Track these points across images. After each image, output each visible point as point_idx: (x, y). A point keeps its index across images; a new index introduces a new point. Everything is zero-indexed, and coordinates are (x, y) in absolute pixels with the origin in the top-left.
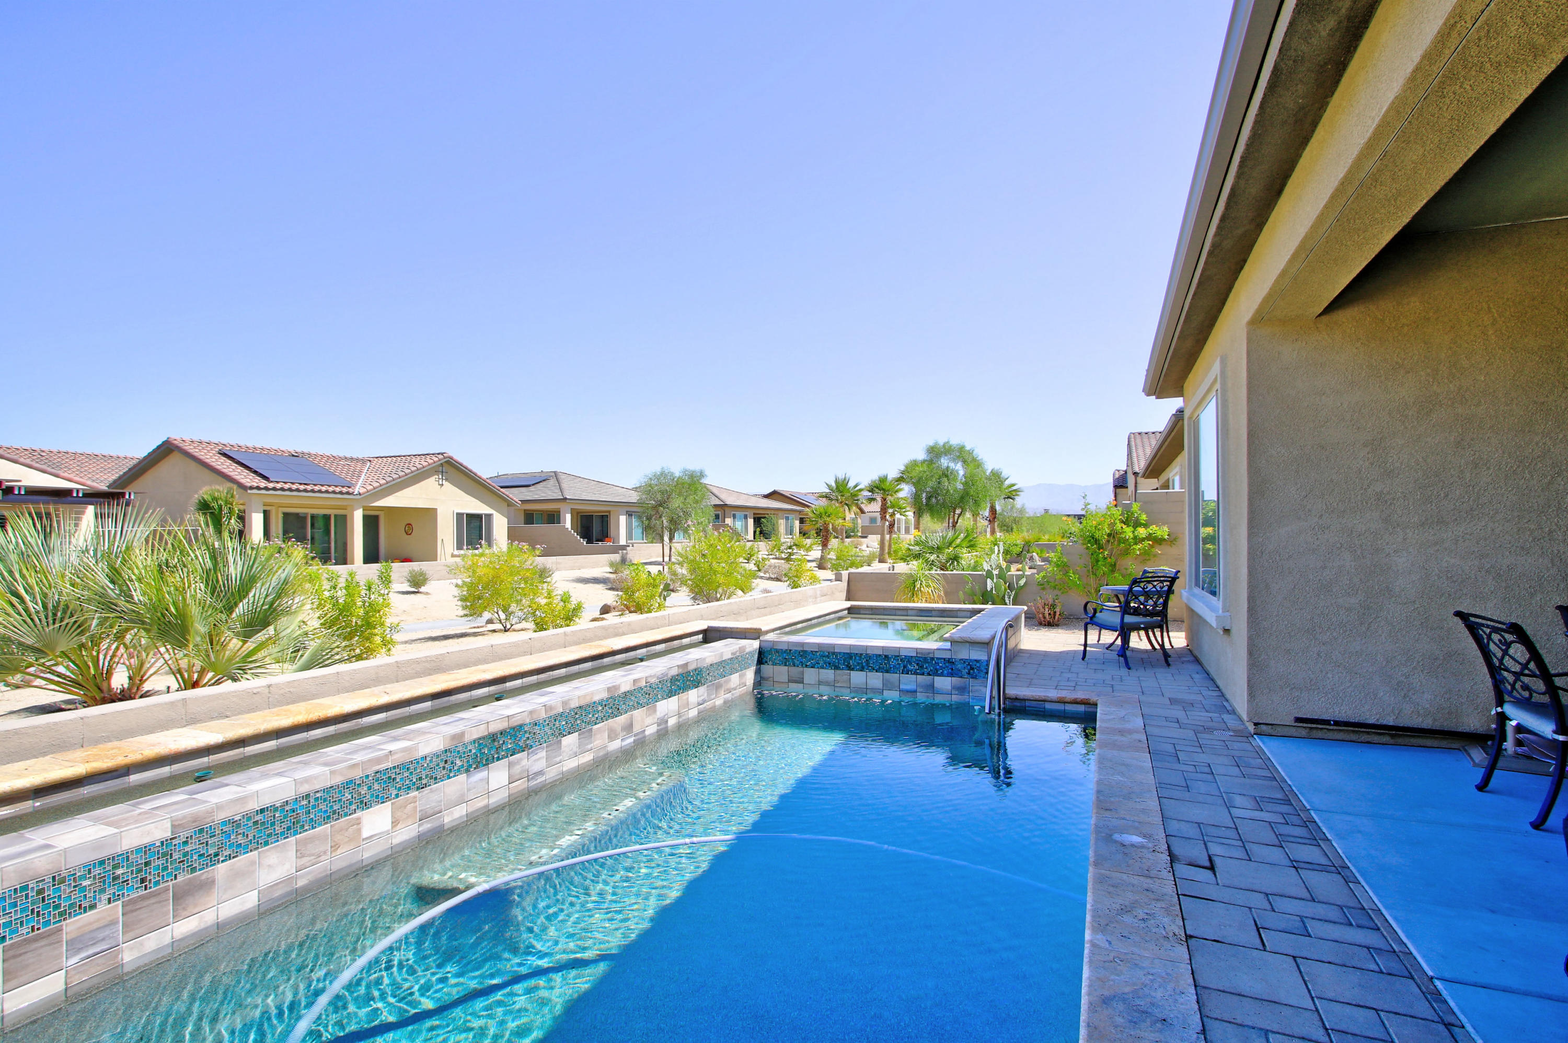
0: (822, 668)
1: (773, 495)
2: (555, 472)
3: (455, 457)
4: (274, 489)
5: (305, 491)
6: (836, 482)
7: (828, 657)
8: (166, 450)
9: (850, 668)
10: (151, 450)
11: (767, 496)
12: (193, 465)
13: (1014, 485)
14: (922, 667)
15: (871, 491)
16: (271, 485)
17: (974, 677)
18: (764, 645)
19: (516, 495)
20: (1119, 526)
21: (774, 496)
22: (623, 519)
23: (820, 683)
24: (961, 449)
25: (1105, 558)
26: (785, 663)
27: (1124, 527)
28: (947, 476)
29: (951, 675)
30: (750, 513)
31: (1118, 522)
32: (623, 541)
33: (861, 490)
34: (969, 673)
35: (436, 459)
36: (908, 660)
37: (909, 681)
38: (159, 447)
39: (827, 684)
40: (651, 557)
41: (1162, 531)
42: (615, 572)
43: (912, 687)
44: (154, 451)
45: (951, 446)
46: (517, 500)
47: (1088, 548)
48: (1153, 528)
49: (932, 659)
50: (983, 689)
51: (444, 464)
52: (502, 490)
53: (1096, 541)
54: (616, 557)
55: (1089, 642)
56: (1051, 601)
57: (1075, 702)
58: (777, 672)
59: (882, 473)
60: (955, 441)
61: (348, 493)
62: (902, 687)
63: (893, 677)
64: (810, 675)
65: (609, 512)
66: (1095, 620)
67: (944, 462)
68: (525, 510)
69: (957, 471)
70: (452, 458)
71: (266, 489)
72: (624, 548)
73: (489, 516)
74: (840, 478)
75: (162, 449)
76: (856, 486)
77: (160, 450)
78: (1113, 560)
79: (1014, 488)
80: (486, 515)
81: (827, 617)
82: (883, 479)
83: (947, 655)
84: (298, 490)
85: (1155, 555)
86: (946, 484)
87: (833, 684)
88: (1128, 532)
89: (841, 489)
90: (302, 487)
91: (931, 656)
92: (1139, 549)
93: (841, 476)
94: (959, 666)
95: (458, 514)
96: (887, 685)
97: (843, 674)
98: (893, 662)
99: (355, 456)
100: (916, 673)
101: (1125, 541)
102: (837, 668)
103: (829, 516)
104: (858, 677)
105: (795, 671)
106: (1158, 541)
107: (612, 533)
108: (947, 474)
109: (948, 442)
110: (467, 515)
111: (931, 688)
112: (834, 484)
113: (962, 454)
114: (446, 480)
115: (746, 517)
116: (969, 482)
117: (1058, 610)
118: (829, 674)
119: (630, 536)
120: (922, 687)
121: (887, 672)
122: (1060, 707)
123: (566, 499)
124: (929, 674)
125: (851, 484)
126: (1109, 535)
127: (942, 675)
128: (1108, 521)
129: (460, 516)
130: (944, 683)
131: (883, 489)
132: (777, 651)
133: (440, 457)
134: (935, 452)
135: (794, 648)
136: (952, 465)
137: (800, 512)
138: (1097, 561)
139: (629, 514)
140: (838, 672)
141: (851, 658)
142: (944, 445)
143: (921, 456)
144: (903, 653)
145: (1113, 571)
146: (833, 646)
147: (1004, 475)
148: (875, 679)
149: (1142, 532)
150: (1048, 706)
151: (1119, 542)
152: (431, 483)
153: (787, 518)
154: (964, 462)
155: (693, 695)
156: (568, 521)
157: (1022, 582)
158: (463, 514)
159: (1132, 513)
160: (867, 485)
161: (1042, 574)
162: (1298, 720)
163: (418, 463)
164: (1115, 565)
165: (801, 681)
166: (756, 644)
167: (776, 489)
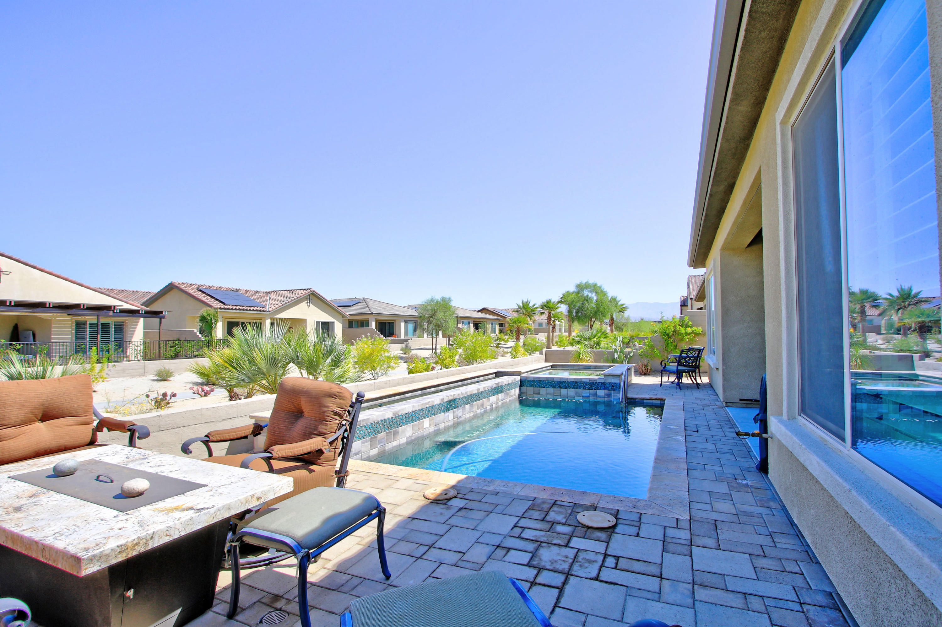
0: (548, 387)
2: (363, 298)
3: (316, 291)
4: (228, 309)
5: (243, 310)
6: (523, 303)
7: (551, 383)
8: (170, 288)
9: (560, 387)
10: (161, 288)
11: (480, 311)
12: (184, 295)
13: (623, 305)
14: (592, 386)
15: (542, 308)
16: (227, 307)
17: (614, 390)
18: (522, 378)
19: (347, 311)
20: (678, 327)
21: (484, 311)
22: (402, 324)
23: (547, 394)
24: (595, 285)
25: (672, 343)
26: (532, 386)
27: (681, 327)
28: (587, 300)
29: (604, 389)
30: (471, 321)
31: (677, 325)
32: (402, 337)
33: (537, 308)
34: (612, 388)
35: (307, 292)
36: (586, 383)
37: (586, 392)
38: (166, 287)
39: (550, 394)
40: (421, 345)
41: (699, 330)
42: (405, 354)
43: (588, 395)
44: (164, 289)
45: (589, 284)
46: (347, 314)
47: (663, 338)
48: (694, 328)
49: (596, 383)
50: (618, 395)
51: (311, 295)
52: (340, 308)
53: (667, 335)
54: (403, 345)
55: (663, 381)
56: (646, 363)
57: (656, 399)
58: (530, 390)
59: (548, 298)
60: (591, 282)
61: (263, 311)
62: (583, 395)
63: (579, 391)
64: (543, 391)
65: (395, 320)
66: (665, 368)
67: (586, 293)
68: (348, 320)
69: (593, 298)
70: (315, 292)
71: (224, 309)
72: (406, 340)
74: (525, 301)
75: (168, 288)
76: (534, 305)
77: (167, 288)
78: (675, 344)
79: (624, 306)
80: (331, 322)
81: (544, 369)
82: (549, 302)
83: (602, 381)
84: (239, 309)
85: (696, 341)
86: (587, 305)
87: (553, 395)
88: (683, 330)
89: (525, 307)
90: (241, 308)
91: (596, 381)
92: (688, 338)
93: (525, 300)
94: (608, 386)
95: (317, 322)
96: (577, 394)
97: (557, 390)
98: (579, 385)
99: (262, 291)
100: (589, 389)
101: (681, 334)
102: (555, 387)
103: (520, 322)
104: (564, 391)
105: (536, 389)
106: (697, 334)
107: (396, 332)
108: (587, 299)
109: (588, 282)
110: (322, 322)
111: (596, 395)
112: (521, 305)
113: (596, 289)
114: (311, 303)
115: (469, 323)
116: (599, 303)
117: (649, 367)
118: (551, 390)
119: (406, 334)
120: (592, 394)
121: (577, 388)
122: (650, 401)
123: (372, 313)
124: (595, 389)
125: (531, 305)
126: (673, 332)
127: (600, 389)
128: (673, 325)
129: (318, 322)
130: (601, 393)
131: (549, 307)
132: (528, 381)
133: (309, 291)
134: (581, 288)
135: (536, 380)
136: (590, 295)
137: (499, 320)
138: (668, 344)
139: (406, 322)
140: (555, 389)
141: (561, 383)
142: (586, 283)
143: (572, 289)
144: (583, 381)
145: (675, 349)
146: (553, 378)
147: (618, 299)
148: (571, 392)
149: (689, 330)
150: (645, 401)
151: (678, 335)
152: (304, 304)
153: (492, 324)
154: (597, 292)
155: (501, 396)
156: (373, 325)
157: (632, 354)
158: (319, 322)
159: (684, 321)
160: (540, 305)
161: (641, 350)
162: (741, 400)
163: (298, 294)
164: (676, 346)
165: (539, 394)
166: (518, 378)
167: (485, 307)
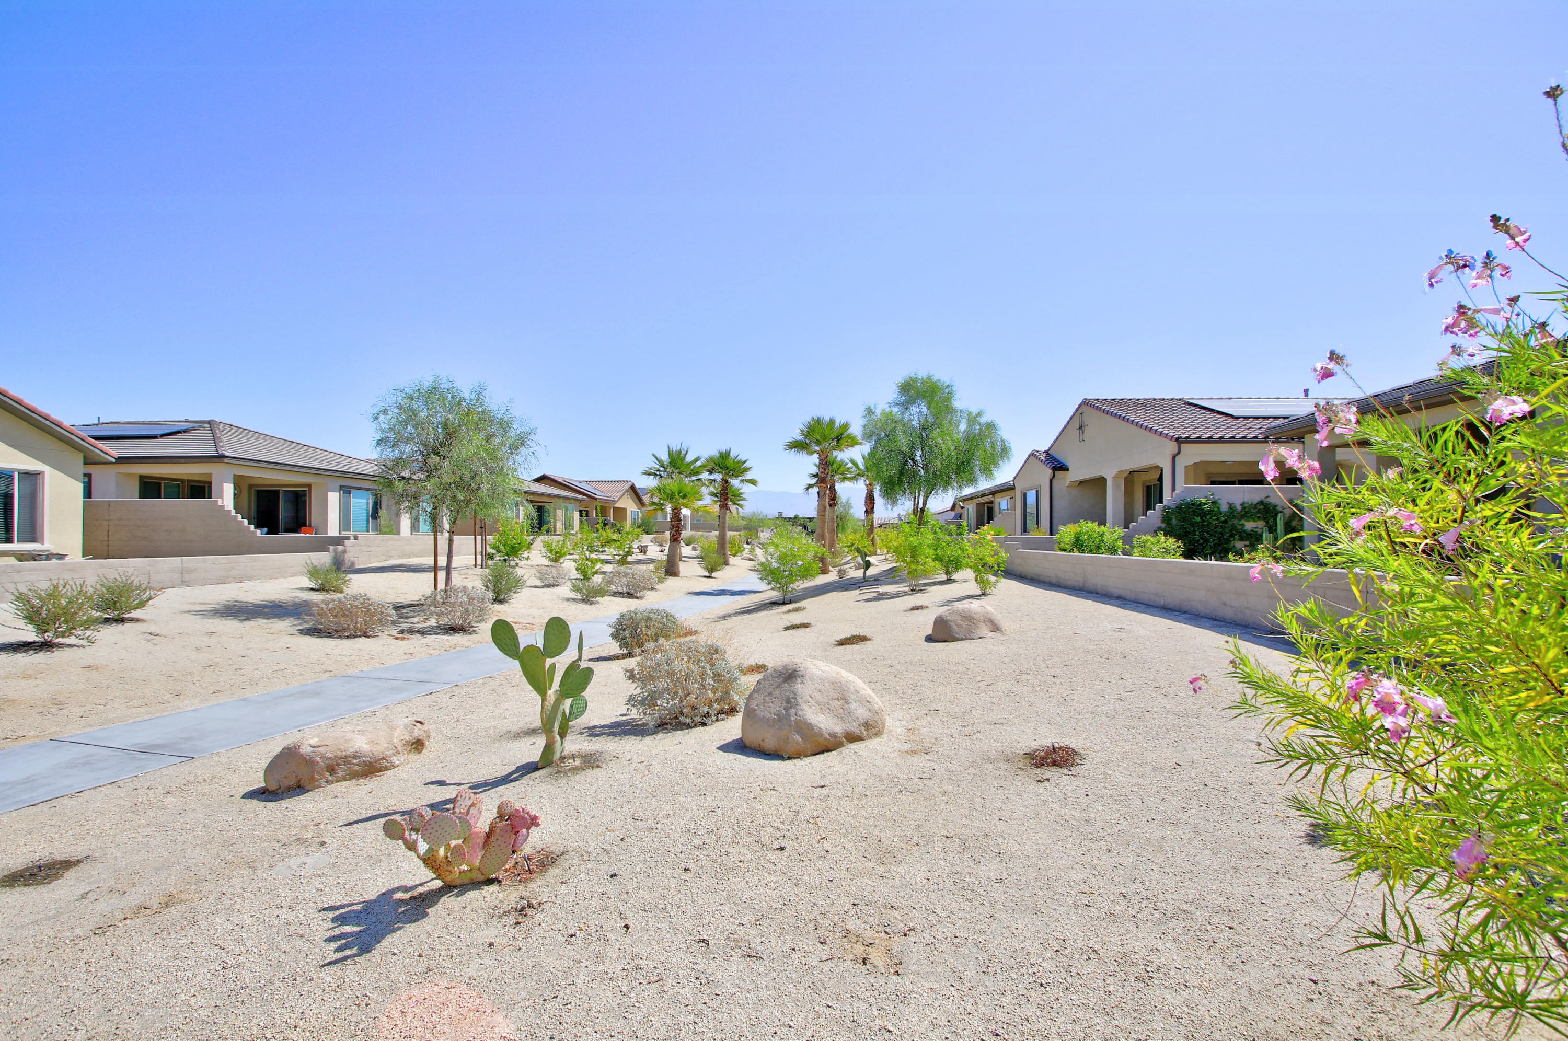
1: (542, 479)
2: (211, 423)
6: (670, 454)
11: (538, 480)
15: (711, 469)
21: (545, 481)
22: (334, 498)
32: (333, 530)
33: (699, 468)
40: (390, 557)
42: (321, 589)
46: (111, 451)
54: (323, 558)
59: (723, 448)
65: (309, 486)
68: (142, 477)
72: (338, 541)
73: (32, 477)
74: (672, 450)
76: (697, 459)
80: (24, 473)
82: (725, 455)
89: (679, 462)
93: (675, 447)
107: (314, 517)
112: (665, 458)
119: (345, 522)
123: (223, 456)
125: (689, 458)
131: (725, 468)
137: (580, 501)
139: (346, 490)
156: (226, 496)
167: (548, 473)
